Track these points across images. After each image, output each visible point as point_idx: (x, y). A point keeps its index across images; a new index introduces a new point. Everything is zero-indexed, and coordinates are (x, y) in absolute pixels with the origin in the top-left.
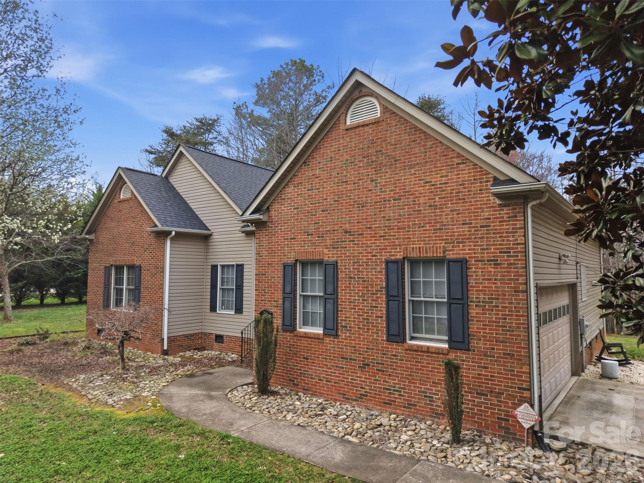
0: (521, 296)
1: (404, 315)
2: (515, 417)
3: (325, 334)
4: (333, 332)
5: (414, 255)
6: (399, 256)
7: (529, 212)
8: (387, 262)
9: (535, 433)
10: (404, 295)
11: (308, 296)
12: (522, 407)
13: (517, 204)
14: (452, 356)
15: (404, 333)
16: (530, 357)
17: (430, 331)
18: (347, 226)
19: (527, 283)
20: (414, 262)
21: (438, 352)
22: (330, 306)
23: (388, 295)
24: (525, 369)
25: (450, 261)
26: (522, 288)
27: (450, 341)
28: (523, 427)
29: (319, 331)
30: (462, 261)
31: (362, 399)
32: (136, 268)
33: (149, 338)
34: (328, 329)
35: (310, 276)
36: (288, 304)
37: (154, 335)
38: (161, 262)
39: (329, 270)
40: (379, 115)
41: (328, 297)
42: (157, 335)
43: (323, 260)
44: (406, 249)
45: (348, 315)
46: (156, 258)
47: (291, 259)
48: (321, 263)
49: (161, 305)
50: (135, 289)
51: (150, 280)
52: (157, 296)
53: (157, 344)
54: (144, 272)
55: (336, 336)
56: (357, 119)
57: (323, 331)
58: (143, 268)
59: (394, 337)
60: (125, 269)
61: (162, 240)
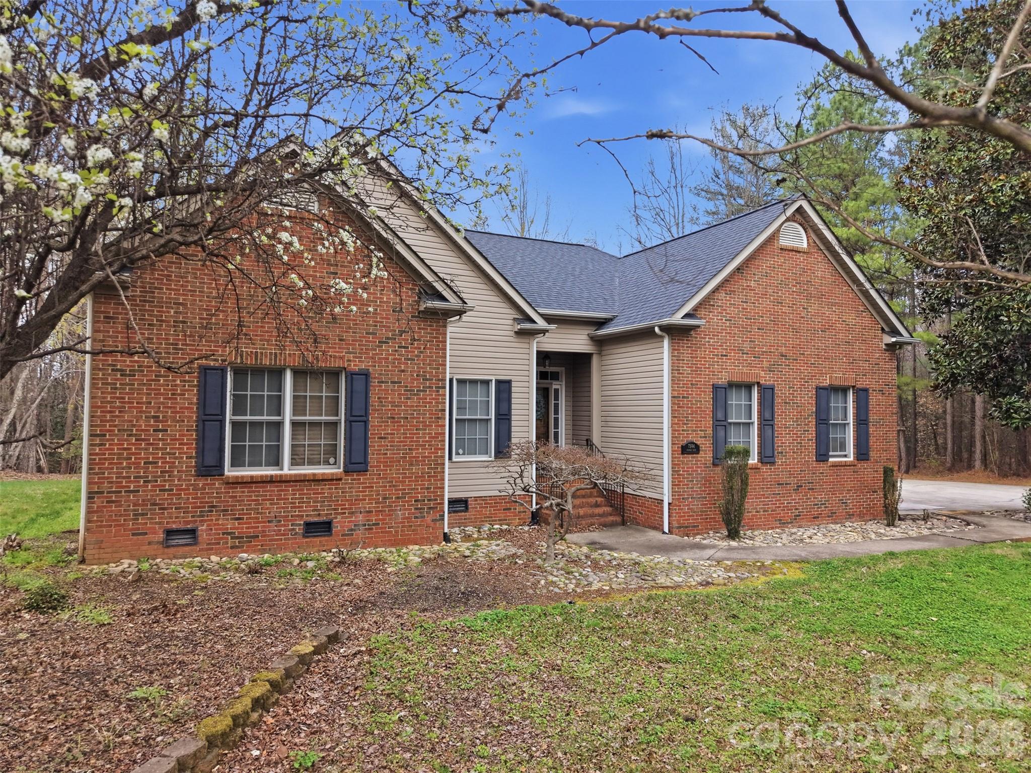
3: (761, 463)
4: (772, 459)
6: (826, 384)
8: (818, 389)
13: (893, 350)
15: (829, 452)
18: (783, 350)
22: (769, 432)
23: (817, 420)
27: (856, 455)
30: (866, 390)
31: (797, 520)
32: (351, 376)
33: (404, 518)
34: (766, 457)
35: (735, 400)
36: (721, 433)
37: (421, 509)
38: (438, 369)
39: (768, 394)
40: (805, 245)
41: (766, 423)
42: (430, 508)
43: (758, 383)
44: (831, 377)
45: (784, 440)
46: (422, 360)
47: (723, 379)
48: (749, 387)
49: (440, 449)
50: (349, 422)
51: (403, 402)
52: (429, 434)
53: (432, 524)
54: (381, 386)
55: (773, 463)
56: (784, 242)
57: (761, 460)
58: (375, 378)
59: (822, 457)
60: (288, 377)
61: (440, 326)
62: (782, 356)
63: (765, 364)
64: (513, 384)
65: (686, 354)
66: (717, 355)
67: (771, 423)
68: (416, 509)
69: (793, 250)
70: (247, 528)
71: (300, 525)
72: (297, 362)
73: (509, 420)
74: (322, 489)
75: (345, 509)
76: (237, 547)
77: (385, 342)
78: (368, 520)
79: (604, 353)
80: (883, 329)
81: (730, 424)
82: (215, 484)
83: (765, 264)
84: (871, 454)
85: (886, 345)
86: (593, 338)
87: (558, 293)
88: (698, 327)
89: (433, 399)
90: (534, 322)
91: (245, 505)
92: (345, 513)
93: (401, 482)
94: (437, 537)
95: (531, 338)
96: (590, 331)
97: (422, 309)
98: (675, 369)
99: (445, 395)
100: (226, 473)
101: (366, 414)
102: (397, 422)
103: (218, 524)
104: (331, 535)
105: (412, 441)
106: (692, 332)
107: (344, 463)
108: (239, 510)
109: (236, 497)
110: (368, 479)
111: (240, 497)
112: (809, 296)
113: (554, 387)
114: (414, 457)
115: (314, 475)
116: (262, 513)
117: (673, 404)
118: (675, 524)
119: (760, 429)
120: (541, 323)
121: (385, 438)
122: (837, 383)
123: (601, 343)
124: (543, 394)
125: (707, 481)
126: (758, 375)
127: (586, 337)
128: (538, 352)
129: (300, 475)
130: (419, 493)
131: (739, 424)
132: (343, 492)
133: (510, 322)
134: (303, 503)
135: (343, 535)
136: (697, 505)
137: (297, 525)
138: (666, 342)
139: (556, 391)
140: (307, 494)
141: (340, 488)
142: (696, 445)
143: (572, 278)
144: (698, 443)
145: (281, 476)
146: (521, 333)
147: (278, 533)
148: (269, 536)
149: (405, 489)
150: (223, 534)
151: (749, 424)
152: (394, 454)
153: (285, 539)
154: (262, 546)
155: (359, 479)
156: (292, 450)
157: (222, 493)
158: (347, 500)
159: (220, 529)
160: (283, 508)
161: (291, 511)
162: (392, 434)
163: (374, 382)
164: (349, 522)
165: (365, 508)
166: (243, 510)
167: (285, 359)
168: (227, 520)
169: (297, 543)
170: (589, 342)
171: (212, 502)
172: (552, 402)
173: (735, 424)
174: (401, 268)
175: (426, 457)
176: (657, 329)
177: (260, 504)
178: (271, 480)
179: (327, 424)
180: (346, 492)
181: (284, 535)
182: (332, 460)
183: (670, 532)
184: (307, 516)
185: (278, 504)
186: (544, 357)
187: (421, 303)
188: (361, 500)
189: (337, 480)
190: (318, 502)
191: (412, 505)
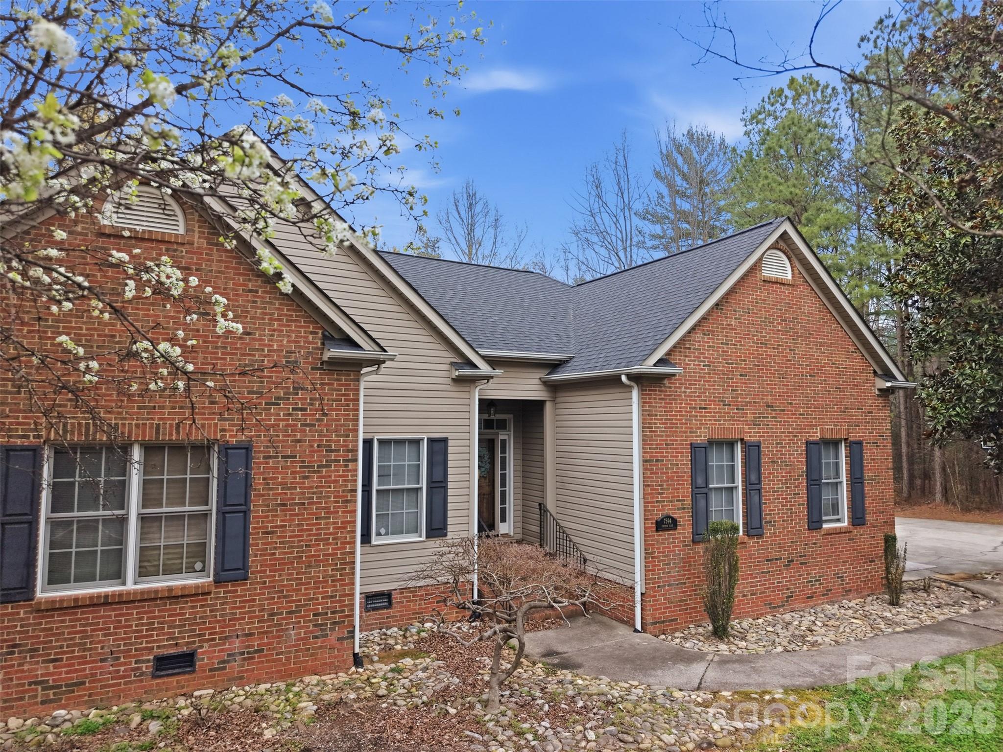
4: (757, 532)
6: (817, 437)
8: (808, 444)
13: (886, 396)
15: (821, 517)
18: (769, 399)
20: (828, 444)
21: (843, 532)
22: (756, 498)
23: (808, 480)
25: (853, 443)
27: (853, 520)
30: (860, 443)
31: (788, 601)
32: (226, 450)
33: (298, 640)
34: (754, 528)
35: (717, 460)
36: (702, 503)
37: (321, 625)
38: (348, 436)
39: (753, 451)
40: (789, 277)
41: (753, 488)
42: (335, 623)
43: (742, 440)
44: (822, 429)
45: (772, 508)
46: (326, 425)
47: (701, 438)
48: (731, 444)
49: (349, 543)
50: (222, 514)
51: (298, 483)
52: (334, 523)
53: (337, 645)
54: (267, 463)
55: (760, 536)
56: (769, 272)
57: (747, 533)
58: (259, 452)
59: (815, 524)
60: (136, 454)
61: (351, 380)
62: (768, 406)
63: (750, 417)
64: (450, 443)
65: (659, 407)
66: (695, 408)
67: (757, 487)
68: (315, 626)
69: (776, 283)
70: (67, 673)
71: (148, 661)
72: (149, 436)
73: (445, 488)
74: (181, 608)
75: (215, 633)
76: (51, 701)
77: (274, 404)
78: (248, 647)
79: (559, 400)
80: (875, 372)
81: (711, 489)
82: (18, 613)
83: (748, 298)
84: (868, 517)
85: (880, 390)
86: (545, 383)
87: (505, 329)
88: (674, 375)
89: (340, 476)
90: (475, 366)
91: (65, 640)
92: (214, 639)
93: (294, 590)
94: (344, 661)
95: (472, 386)
96: (542, 374)
97: (325, 358)
98: (645, 426)
99: (356, 470)
100: (39, 594)
101: (246, 502)
102: (290, 510)
103: (23, 671)
104: (194, 671)
105: (310, 535)
106: (666, 382)
107: (215, 570)
108: (56, 647)
109: (51, 629)
110: (248, 590)
111: (57, 628)
112: (796, 336)
113: (501, 437)
114: (313, 556)
115: (170, 589)
116: (90, 649)
117: (645, 469)
118: (649, 620)
119: (745, 495)
120: (484, 368)
121: (273, 533)
122: (828, 436)
123: (555, 388)
124: (488, 446)
125: (687, 562)
126: (741, 431)
127: (537, 382)
128: (480, 400)
129: (149, 591)
130: (319, 604)
131: (721, 489)
132: (211, 611)
133: (446, 367)
134: (153, 630)
135: (211, 670)
136: (675, 594)
137: (143, 662)
138: (635, 394)
139: (504, 442)
140: (160, 617)
141: (208, 606)
142: (673, 519)
143: (520, 311)
144: (675, 516)
145: (121, 595)
146: (459, 381)
147: (116, 675)
148: (100, 681)
149: (300, 601)
150: (30, 684)
151: (732, 488)
152: (286, 553)
153: (126, 683)
154: (90, 695)
155: (236, 591)
156: (141, 555)
157: (29, 625)
158: (219, 621)
159: (25, 678)
160: (123, 639)
161: (136, 644)
162: (281, 526)
163: (258, 458)
164: (220, 651)
165: (244, 629)
166: (61, 647)
167: (130, 432)
168: (37, 663)
169: (144, 687)
170: (542, 387)
171: (14, 639)
172: (498, 456)
173: (716, 489)
174: (298, 305)
175: (329, 555)
176: (624, 378)
177: (87, 637)
178: (106, 601)
179: (193, 516)
180: (217, 610)
181: (123, 677)
182: (198, 566)
183: (644, 629)
184: (159, 647)
185: (116, 634)
186: (486, 405)
187: (325, 351)
188: (239, 619)
189: (203, 594)
190: (175, 627)
191: (310, 621)
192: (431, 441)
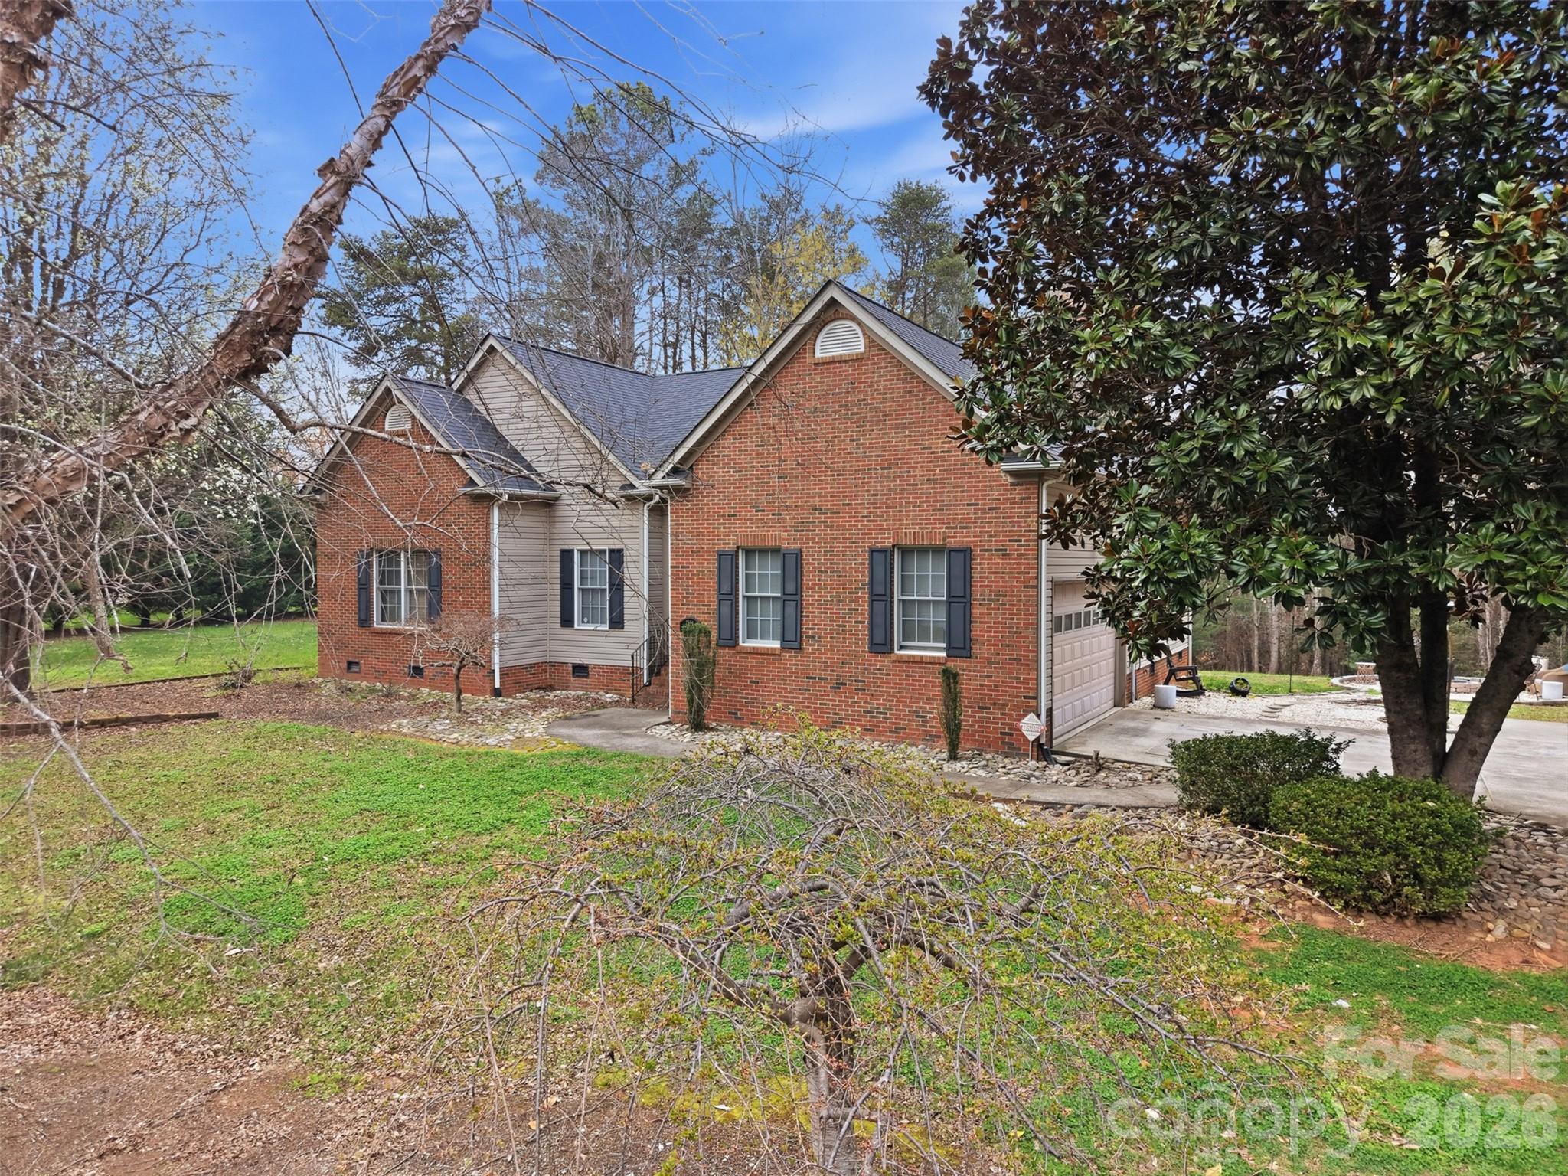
0: (1032, 592)
1: (892, 619)
2: (1019, 730)
3: (783, 648)
4: (796, 645)
5: (908, 542)
6: (888, 544)
7: (1044, 492)
8: (872, 552)
9: (1040, 746)
10: (892, 593)
11: (756, 598)
12: (1026, 720)
13: (1031, 483)
14: (951, 665)
15: (892, 640)
16: (1038, 661)
17: (924, 637)
18: (817, 502)
19: (1038, 577)
20: (906, 552)
21: (934, 662)
22: (791, 610)
23: (872, 594)
24: (1033, 675)
25: (950, 551)
26: (1032, 582)
27: (948, 649)
28: (1027, 740)
29: (776, 644)
30: (968, 550)
34: (787, 642)
35: (759, 568)
36: (726, 609)
38: (484, 545)
39: (792, 564)
40: (862, 348)
41: (788, 598)
43: (777, 548)
44: (897, 535)
45: (815, 621)
46: (473, 539)
47: (730, 544)
51: (461, 575)
52: (479, 602)
53: (483, 679)
54: (448, 562)
55: (800, 650)
57: (782, 644)
58: (444, 555)
59: (881, 645)
60: (402, 557)
61: (484, 508)
62: (815, 510)
63: (789, 522)
64: (626, 553)
65: (685, 517)
66: (723, 516)
67: (797, 598)
69: (834, 362)
70: (381, 665)
71: (406, 667)
73: (621, 590)
77: (450, 526)
83: (791, 390)
84: (976, 650)
89: (481, 572)
94: (486, 691)
95: (641, 504)
98: (674, 536)
100: (375, 626)
102: (458, 591)
103: (369, 661)
105: (468, 608)
106: (692, 492)
112: (861, 422)
116: (388, 656)
117: (672, 574)
119: (782, 606)
121: (451, 604)
126: (777, 538)
135: (429, 679)
147: (396, 671)
148: (392, 673)
150: (371, 668)
153: (399, 677)
154: (389, 679)
159: (369, 664)
161: (402, 656)
162: (455, 601)
163: (444, 559)
168: (372, 658)
178: (392, 633)
181: (399, 673)
184: (410, 661)
192: (612, 551)
